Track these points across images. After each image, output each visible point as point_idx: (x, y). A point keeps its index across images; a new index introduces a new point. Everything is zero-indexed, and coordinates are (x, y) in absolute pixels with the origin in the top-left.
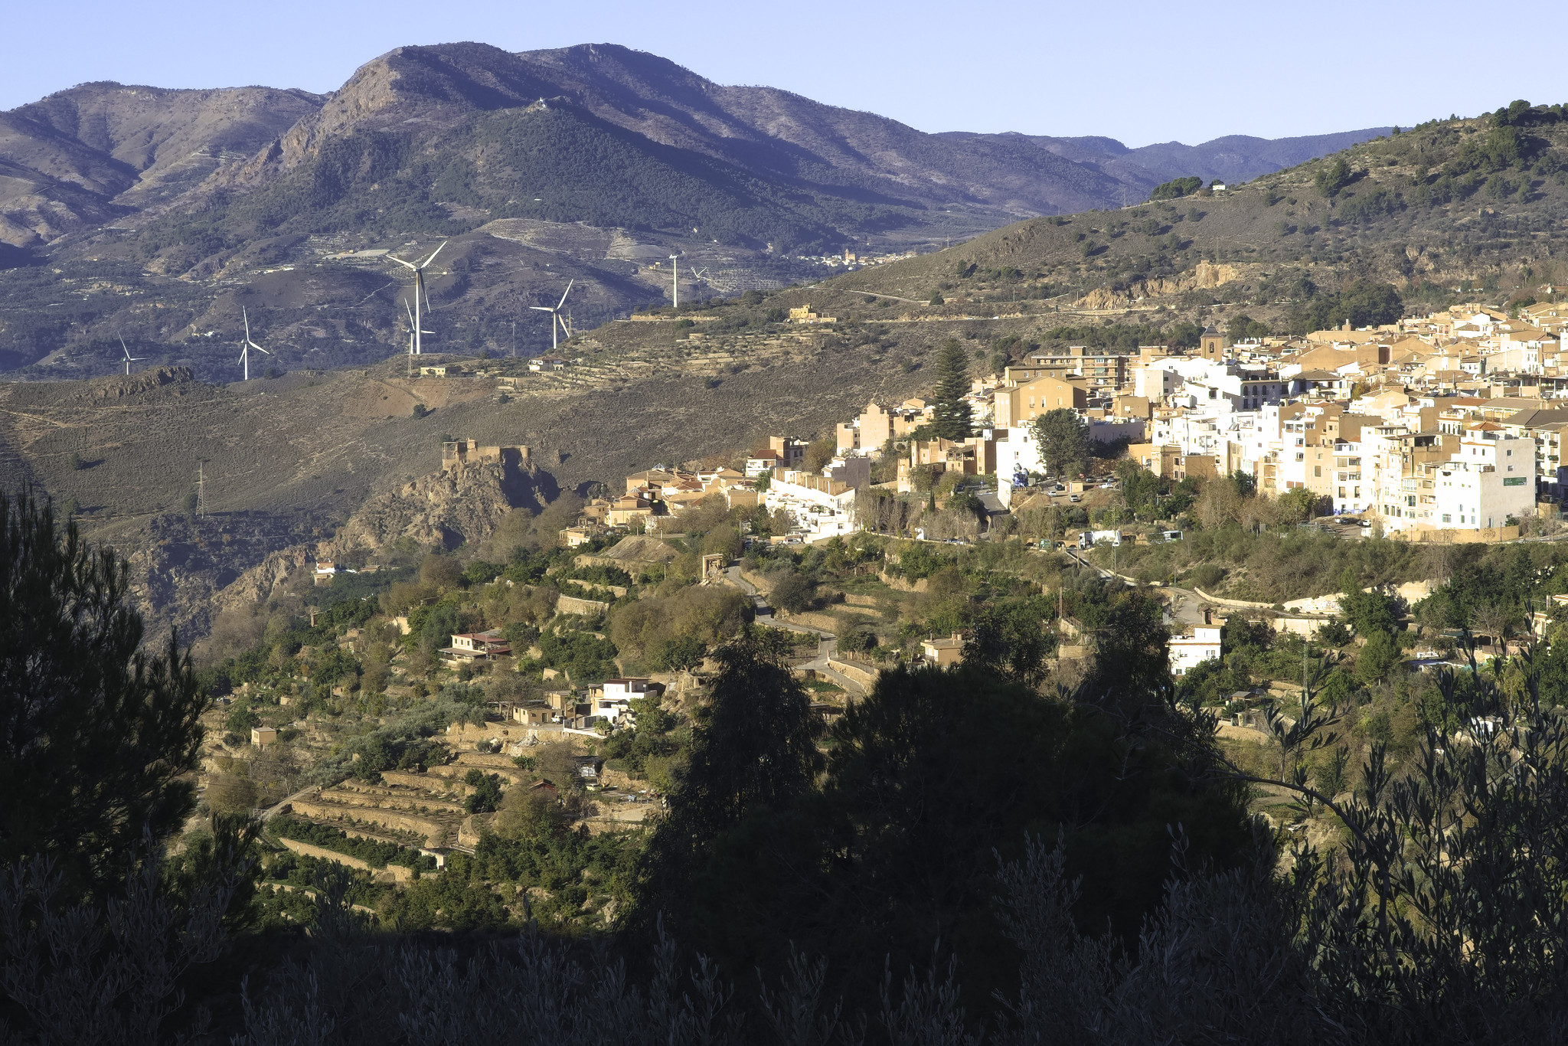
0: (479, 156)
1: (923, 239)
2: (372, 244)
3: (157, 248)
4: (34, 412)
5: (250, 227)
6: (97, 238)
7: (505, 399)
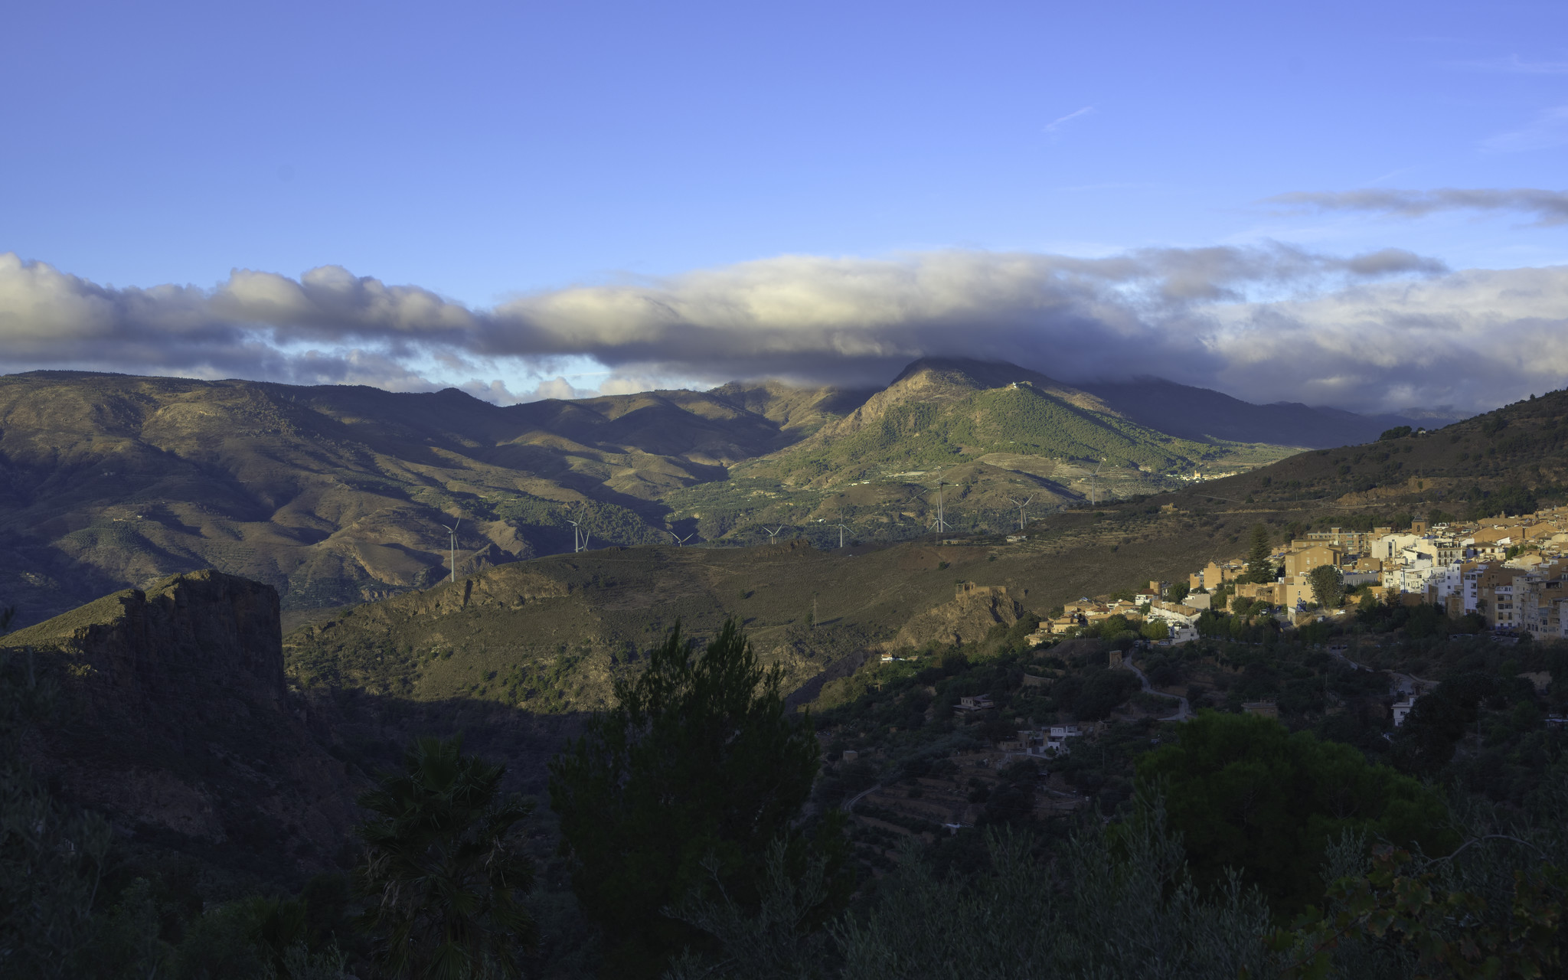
0: (978, 416)
1: (1240, 464)
2: (915, 469)
3: (790, 471)
4: (719, 566)
5: (843, 459)
6: (756, 465)
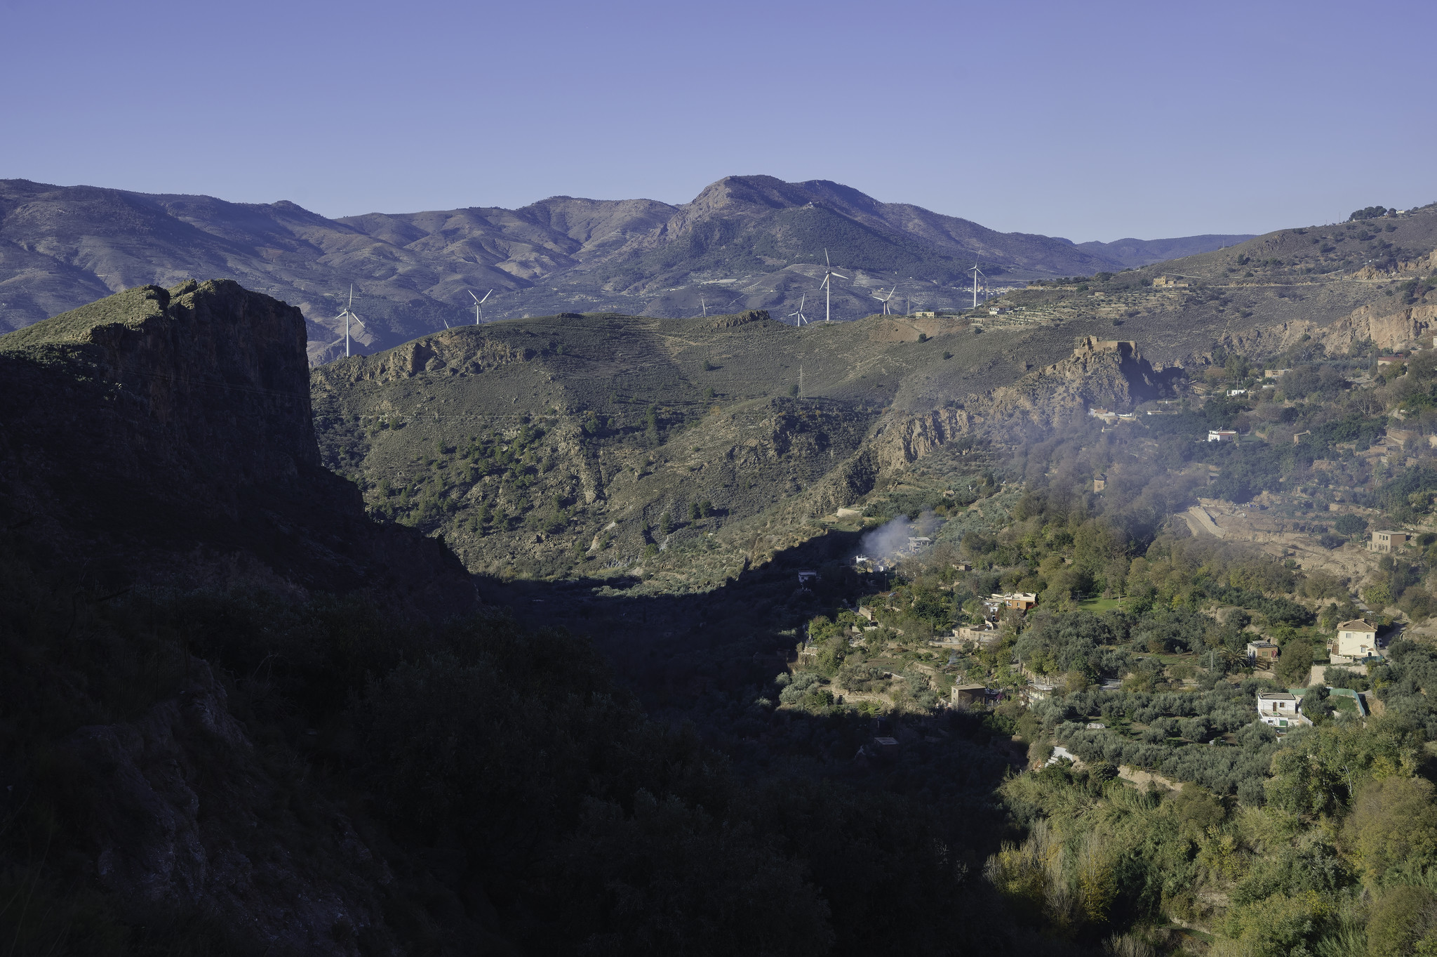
0: (778, 232)
1: (1013, 280)
2: (726, 276)
3: (608, 278)
5: (657, 267)
6: (569, 274)
7: (979, 331)
